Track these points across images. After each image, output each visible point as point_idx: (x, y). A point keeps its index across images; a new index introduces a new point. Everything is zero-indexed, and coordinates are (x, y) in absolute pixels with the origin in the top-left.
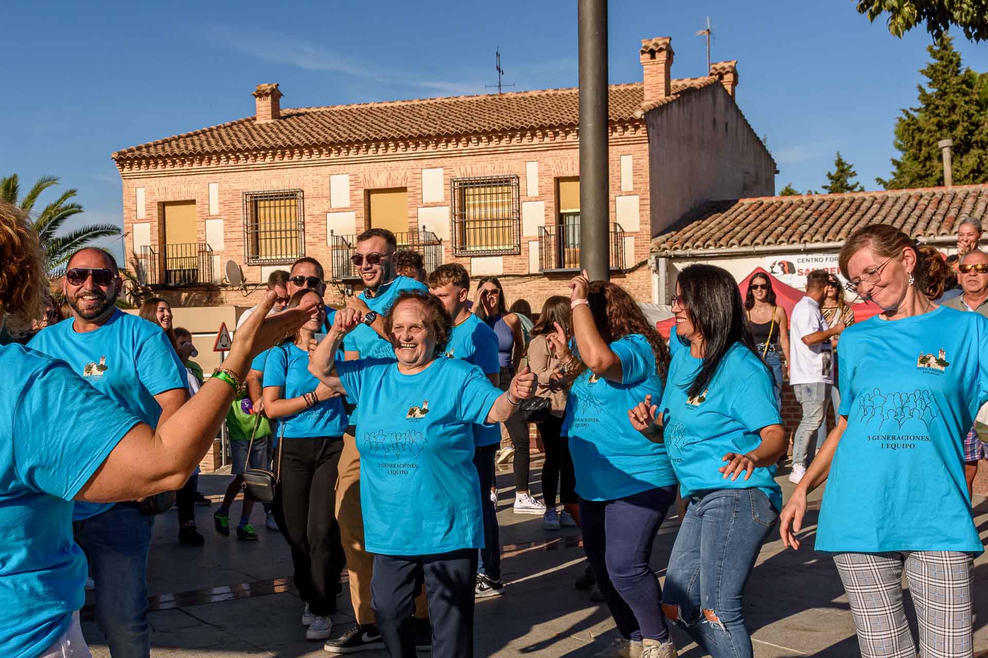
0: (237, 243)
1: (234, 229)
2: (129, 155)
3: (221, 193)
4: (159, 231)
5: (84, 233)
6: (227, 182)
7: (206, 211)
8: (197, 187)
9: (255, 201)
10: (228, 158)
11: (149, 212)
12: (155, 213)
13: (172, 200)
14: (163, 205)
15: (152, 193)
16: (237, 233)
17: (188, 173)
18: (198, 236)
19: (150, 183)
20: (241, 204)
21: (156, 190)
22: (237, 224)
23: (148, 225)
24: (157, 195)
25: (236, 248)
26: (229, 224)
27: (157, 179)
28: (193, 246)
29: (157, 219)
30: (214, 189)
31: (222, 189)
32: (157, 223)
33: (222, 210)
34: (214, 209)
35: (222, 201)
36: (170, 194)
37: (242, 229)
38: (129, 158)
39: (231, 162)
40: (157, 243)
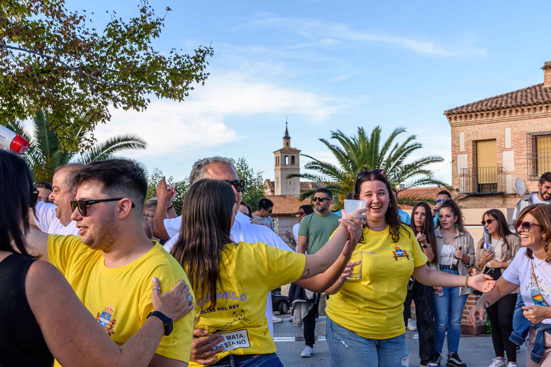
0: (523, 166)
1: (521, 157)
2: (454, 112)
3: (513, 134)
4: (473, 159)
5: (421, 162)
6: (516, 127)
7: (503, 146)
8: (497, 131)
9: (535, 138)
10: (517, 111)
11: (466, 147)
12: (471, 147)
13: (481, 139)
14: (476, 142)
15: (469, 135)
16: (523, 160)
17: (492, 122)
18: (498, 162)
19: (468, 129)
20: (525, 141)
21: (471, 134)
22: (523, 154)
23: (466, 155)
24: (472, 136)
25: (522, 170)
26: (518, 153)
27: (472, 126)
28: (493, 168)
29: (471, 151)
30: (508, 132)
31: (513, 131)
32: (471, 154)
33: (513, 145)
34: (508, 144)
35: (513, 139)
36: (480, 135)
37: (526, 157)
38: (454, 114)
39: (519, 114)
40: (471, 166)
